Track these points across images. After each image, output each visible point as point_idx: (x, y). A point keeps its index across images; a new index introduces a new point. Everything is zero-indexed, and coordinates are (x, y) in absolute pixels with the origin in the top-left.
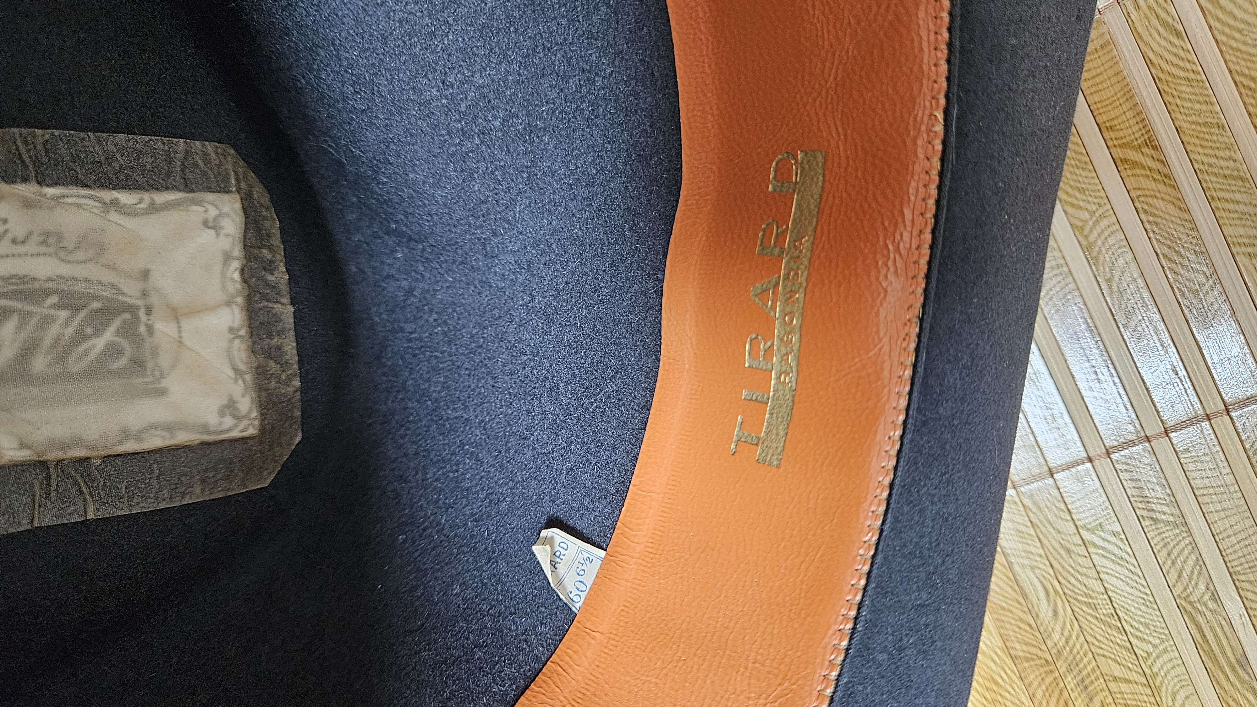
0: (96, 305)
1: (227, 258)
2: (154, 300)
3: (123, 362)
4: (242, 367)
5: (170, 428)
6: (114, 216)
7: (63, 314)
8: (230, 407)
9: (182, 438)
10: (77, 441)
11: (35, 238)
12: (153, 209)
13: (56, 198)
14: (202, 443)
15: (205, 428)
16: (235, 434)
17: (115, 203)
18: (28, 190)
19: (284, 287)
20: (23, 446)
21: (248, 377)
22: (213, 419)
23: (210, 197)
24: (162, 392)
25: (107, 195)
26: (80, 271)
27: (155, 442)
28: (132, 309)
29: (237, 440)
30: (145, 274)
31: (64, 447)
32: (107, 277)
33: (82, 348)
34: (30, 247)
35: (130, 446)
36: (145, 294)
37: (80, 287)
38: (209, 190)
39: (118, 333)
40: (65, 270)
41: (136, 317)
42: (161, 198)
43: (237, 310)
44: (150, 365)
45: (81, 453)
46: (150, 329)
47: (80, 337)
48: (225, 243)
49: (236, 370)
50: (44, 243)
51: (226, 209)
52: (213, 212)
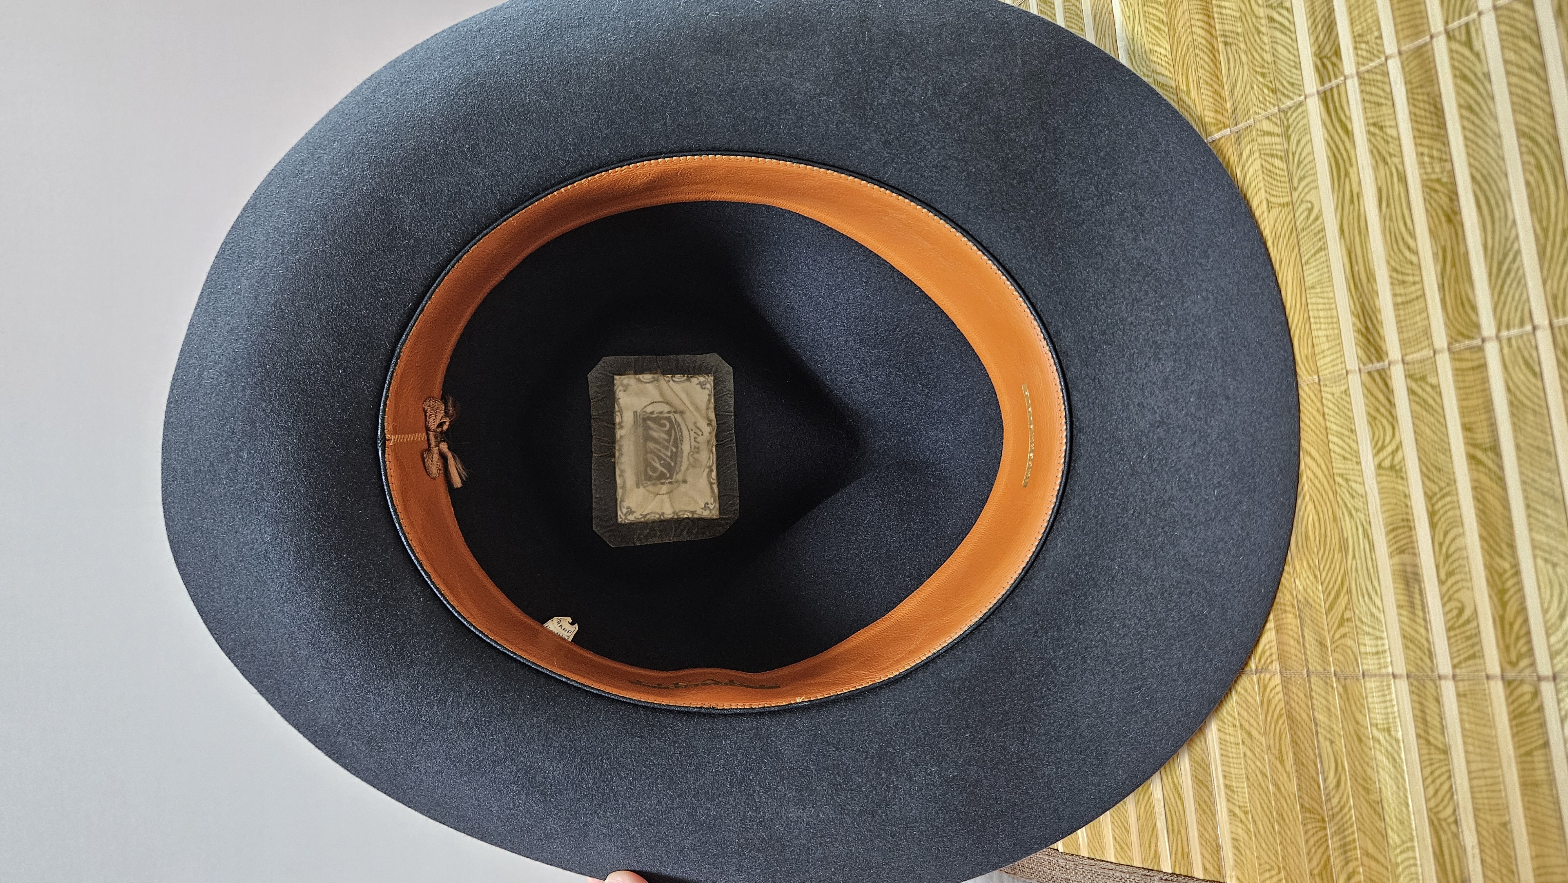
0: (673, 464)
1: (693, 513)
2: (675, 485)
3: (650, 473)
4: (648, 517)
5: (623, 487)
6: (707, 470)
7: (669, 454)
8: (631, 512)
9: (620, 492)
10: (621, 455)
11: (697, 445)
12: (711, 484)
13: (712, 451)
14: (616, 499)
15: (622, 501)
16: (619, 513)
17: (711, 471)
18: (714, 442)
19: (681, 539)
20: (621, 437)
21: (643, 520)
22: (625, 504)
23: (717, 506)
24: (638, 487)
25: (714, 468)
26: (685, 459)
27: (619, 481)
28: (671, 477)
29: (617, 513)
30: (685, 482)
31: (620, 450)
32: (683, 468)
33: (656, 459)
34: (693, 443)
35: (618, 472)
36: (677, 481)
37: (679, 459)
38: (720, 506)
39: (662, 472)
40: (685, 454)
41: (668, 478)
42: (715, 487)
43: (671, 516)
44: (649, 483)
45: (617, 454)
46: (663, 484)
47: (660, 458)
48: (699, 511)
49: (646, 515)
50: (695, 447)
51: (713, 512)
52: (712, 507)
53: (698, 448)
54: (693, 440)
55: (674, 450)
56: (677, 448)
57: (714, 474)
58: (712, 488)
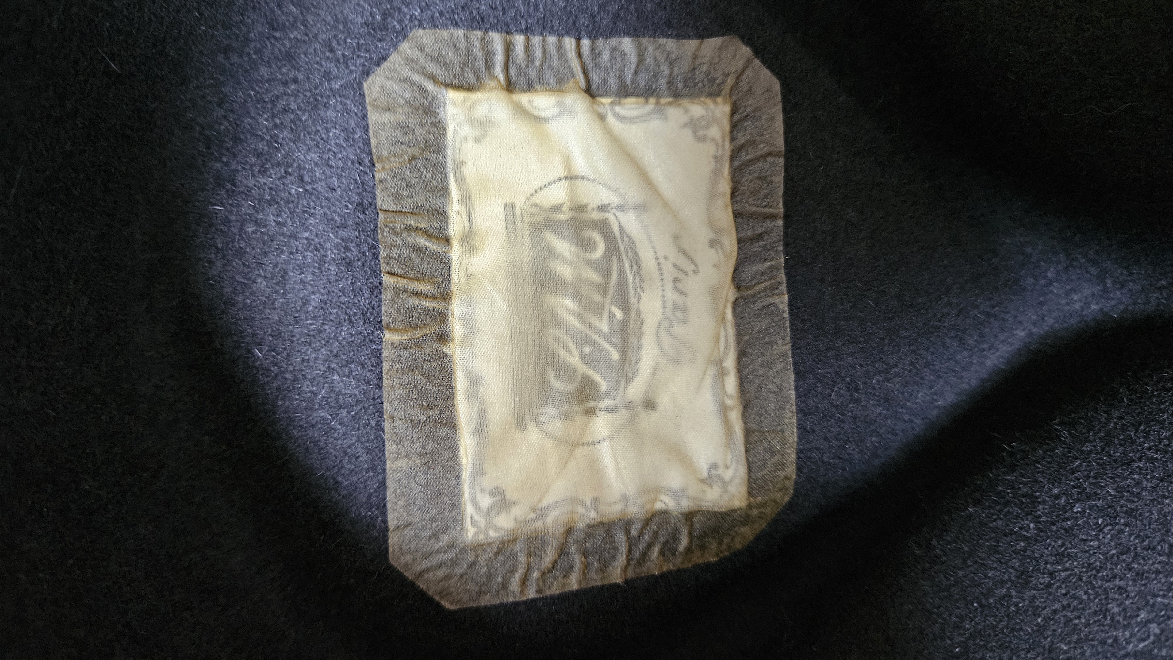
0: (615, 356)
1: (679, 494)
2: (625, 415)
3: (554, 383)
6: (711, 372)
7: (604, 325)
11: (680, 299)
12: (724, 411)
17: (724, 372)
18: (729, 292)
19: (645, 571)
25: (731, 364)
26: (649, 340)
27: (465, 414)
28: (612, 393)
29: (460, 514)
30: (651, 405)
32: (645, 366)
33: (569, 343)
34: (671, 295)
35: (461, 384)
36: (630, 405)
37: (632, 341)
38: (749, 470)
39: (586, 378)
41: (604, 397)
42: (736, 418)
43: (620, 507)
44: (552, 412)
46: (591, 413)
47: (581, 341)
48: (694, 490)
49: (547, 510)
50: (677, 308)
51: (731, 490)
53: (685, 310)
54: (669, 286)
55: (619, 314)
56: (625, 308)
57: (731, 383)
58: (726, 422)
